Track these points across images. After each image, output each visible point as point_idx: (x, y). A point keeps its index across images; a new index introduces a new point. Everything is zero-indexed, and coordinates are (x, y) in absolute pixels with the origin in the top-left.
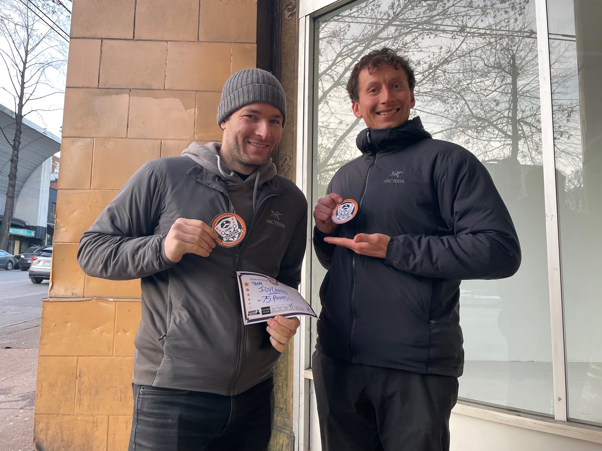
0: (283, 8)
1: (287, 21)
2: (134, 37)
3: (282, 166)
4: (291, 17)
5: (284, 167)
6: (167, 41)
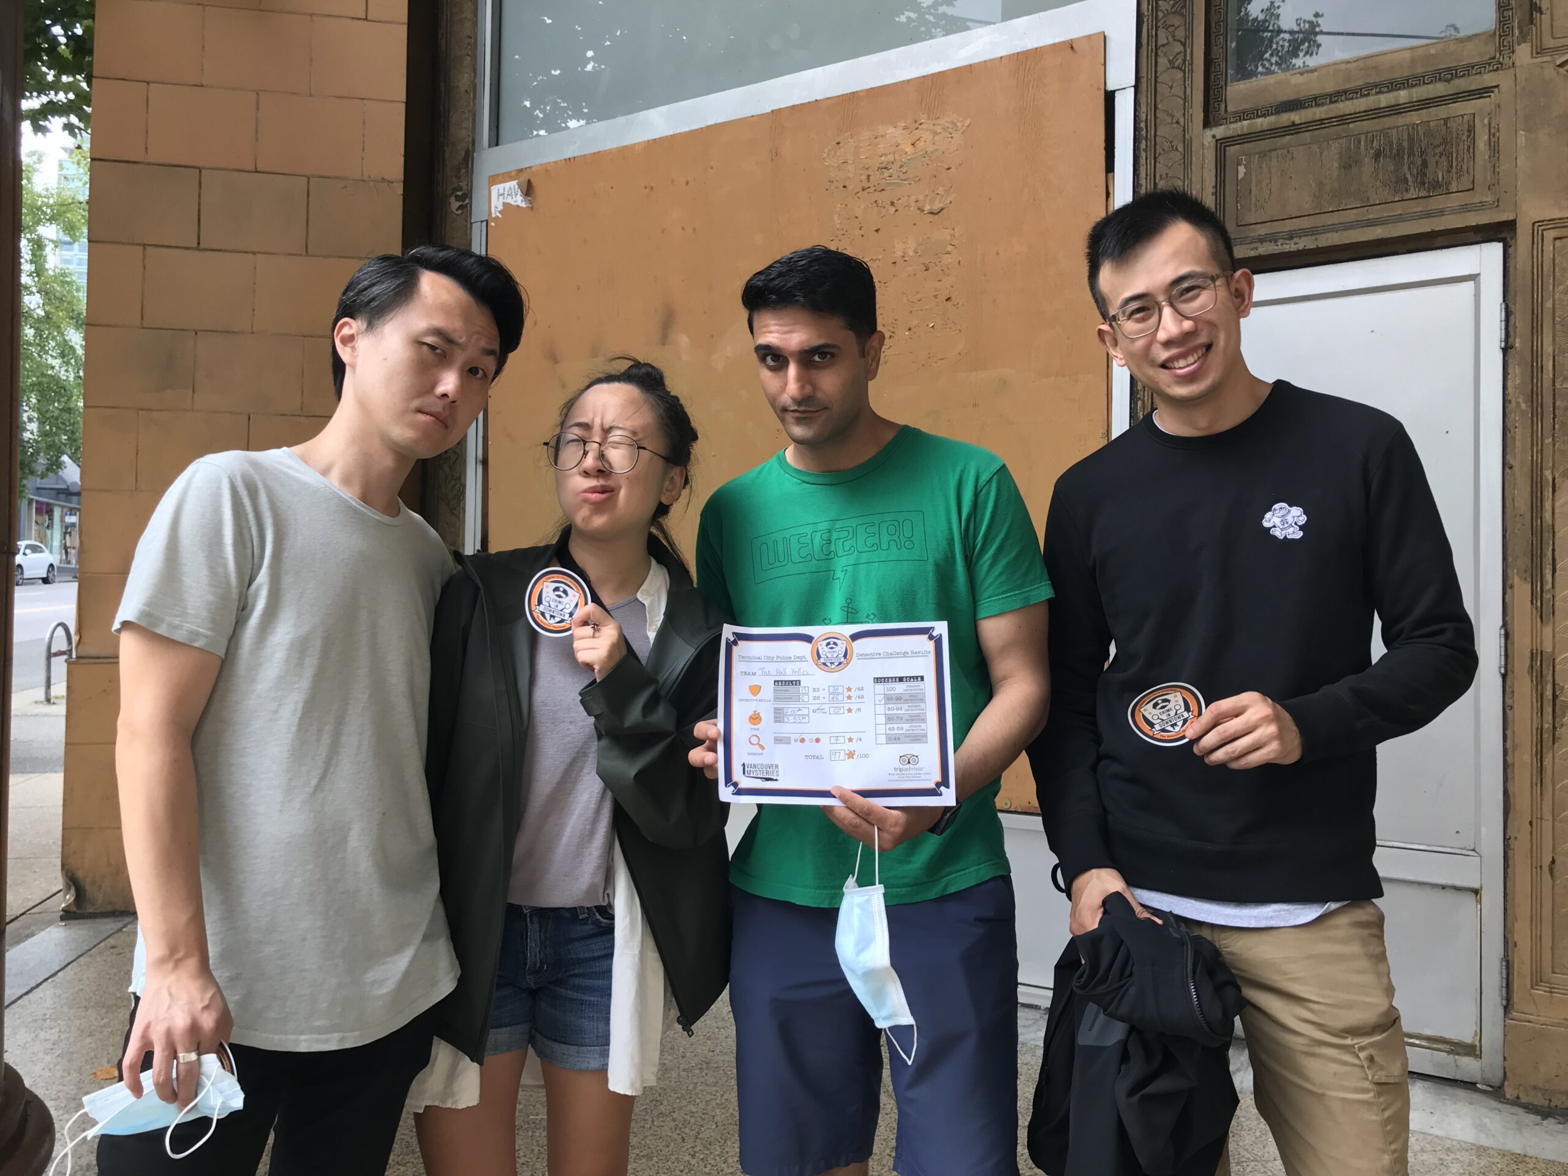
0: (449, 192)
1: (454, 216)
2: (199, 243)
4: (460, 212)
6: (254, 253)
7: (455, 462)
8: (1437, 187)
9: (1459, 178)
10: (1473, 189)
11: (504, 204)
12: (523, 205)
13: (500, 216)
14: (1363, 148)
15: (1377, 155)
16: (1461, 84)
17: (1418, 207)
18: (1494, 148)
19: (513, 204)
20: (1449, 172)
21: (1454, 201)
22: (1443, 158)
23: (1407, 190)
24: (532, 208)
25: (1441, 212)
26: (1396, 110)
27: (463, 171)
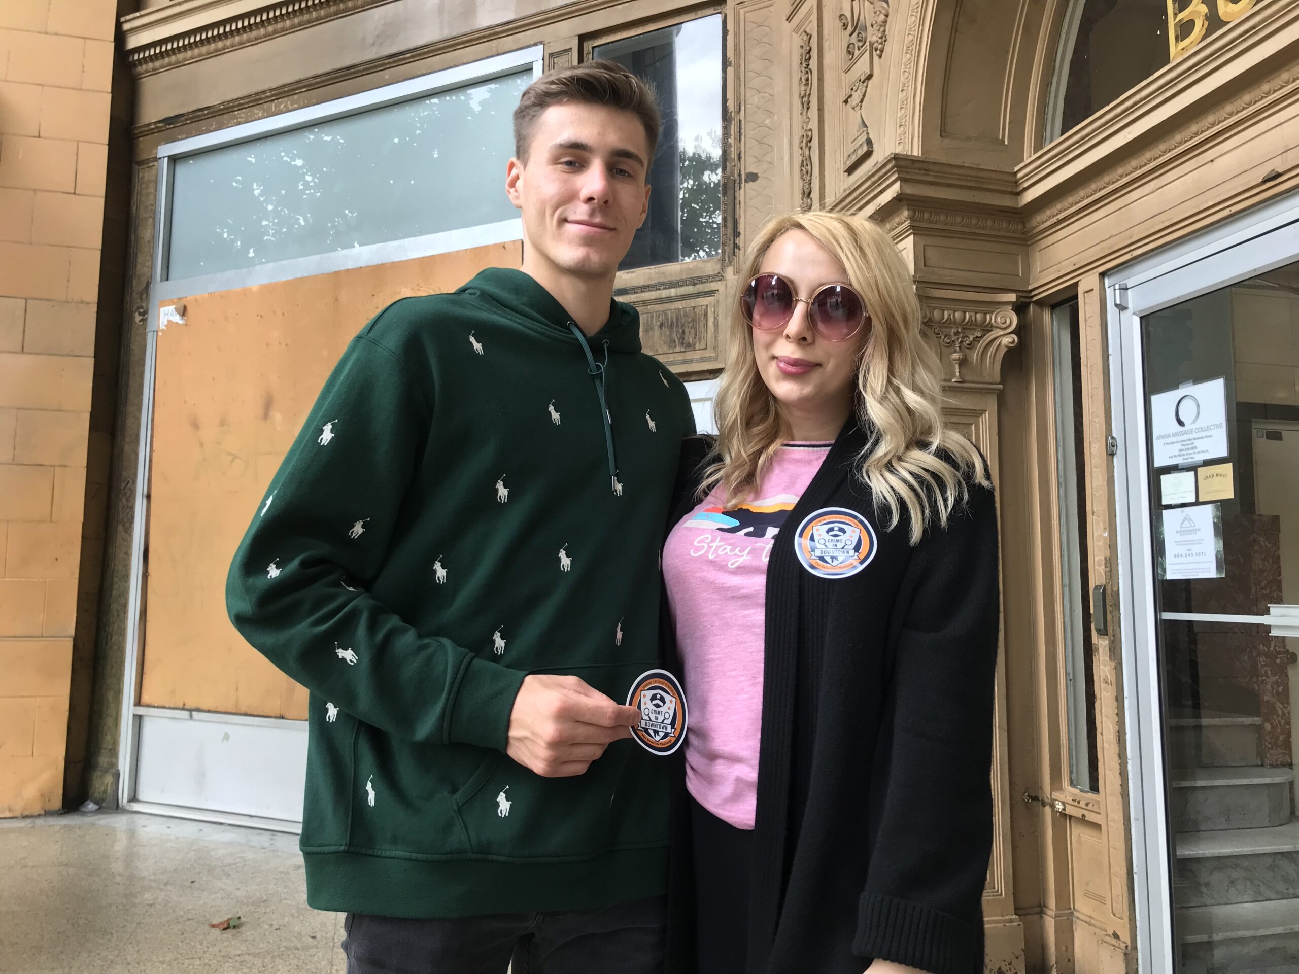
0: (134, 309)
1: (137, 327)
3: (124, 489)
4: (141, 323)
5: (126, 490)
7: (130, 496)
8: (690, 346)
9: (699, 342)
10: (706, 349)
11: (169, 321)
12: (181, 322)
13: (165, 328)
14: (654, 321)
15: (661, 326)
16: (701, 287)
17: (680, 357)
18: (716, 325)
19: (174, 321)
20: (695, 338)
21: (697, 355)
22: (693, 330)
23: (675, 347)
24: (186, 325)
25: (691, 361)
26: (670, 300)
27: (144, 296)
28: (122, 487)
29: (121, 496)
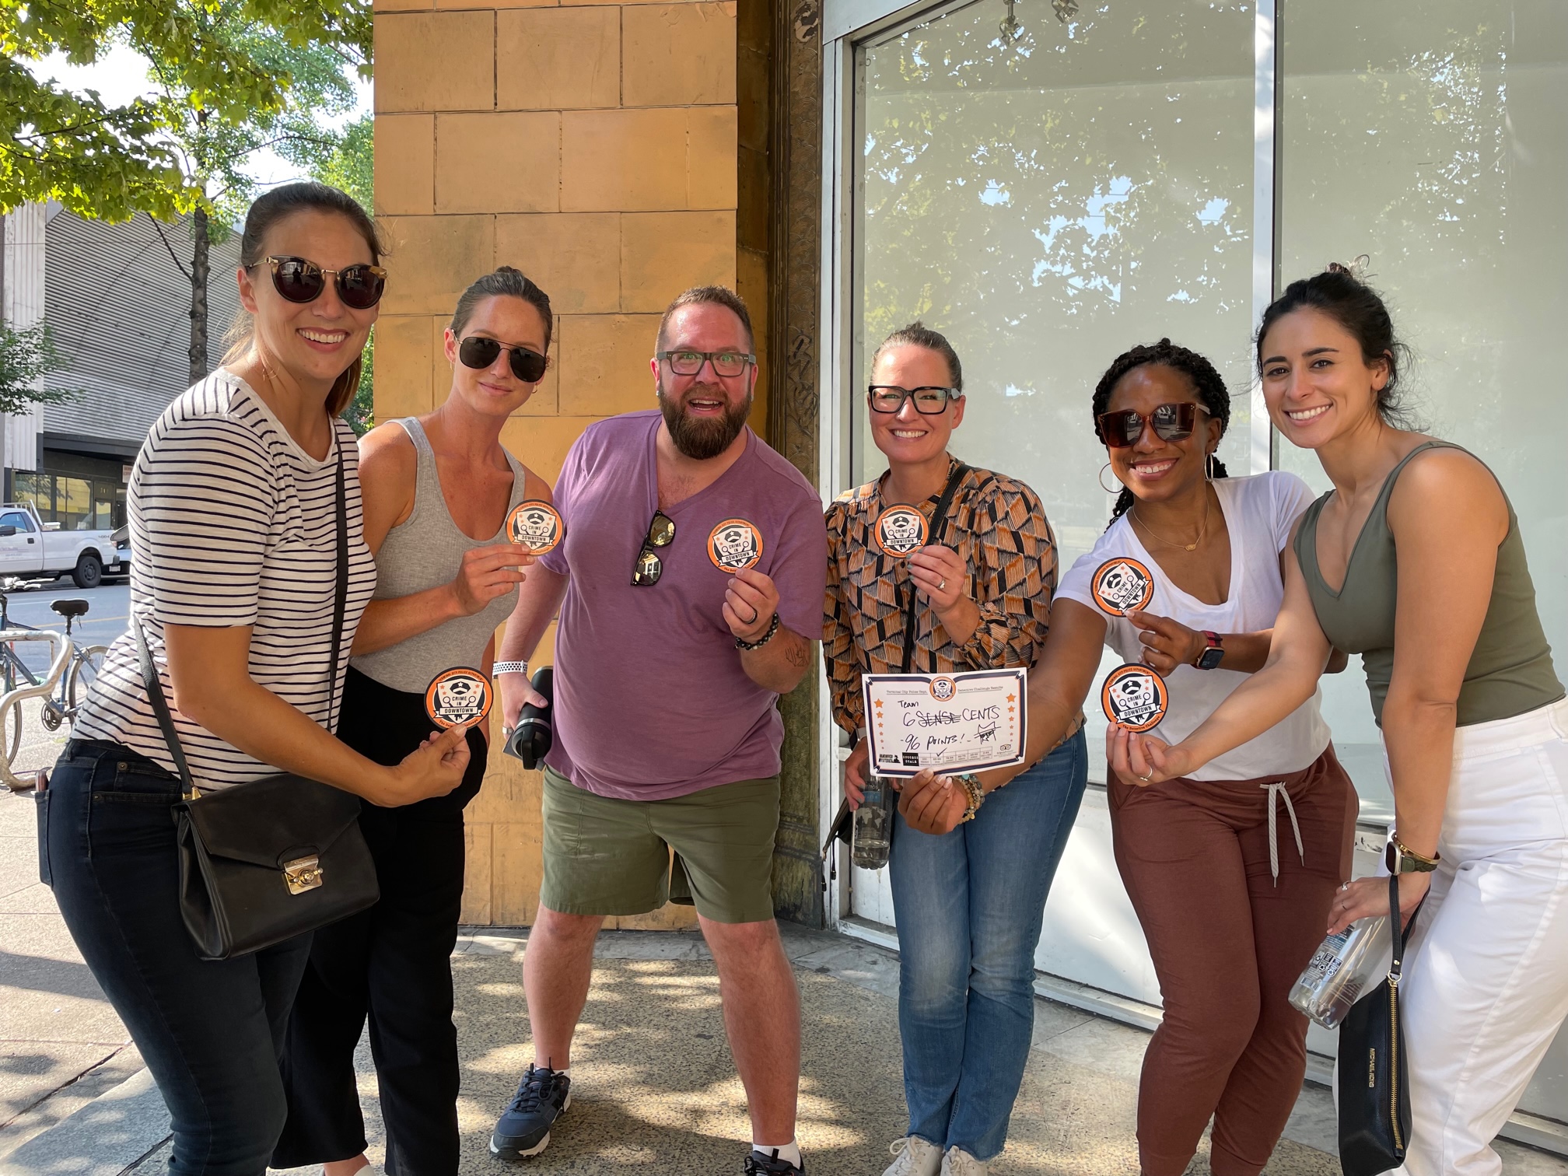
0: (793, 16)
1: (801, 46)
2: (496, 104)
3: (795, 356)
4: (808, 38)
5: (798, 358)
6: (560, 111)
7: (806, 366)
28: (791, 354)
29: (790, 368)
